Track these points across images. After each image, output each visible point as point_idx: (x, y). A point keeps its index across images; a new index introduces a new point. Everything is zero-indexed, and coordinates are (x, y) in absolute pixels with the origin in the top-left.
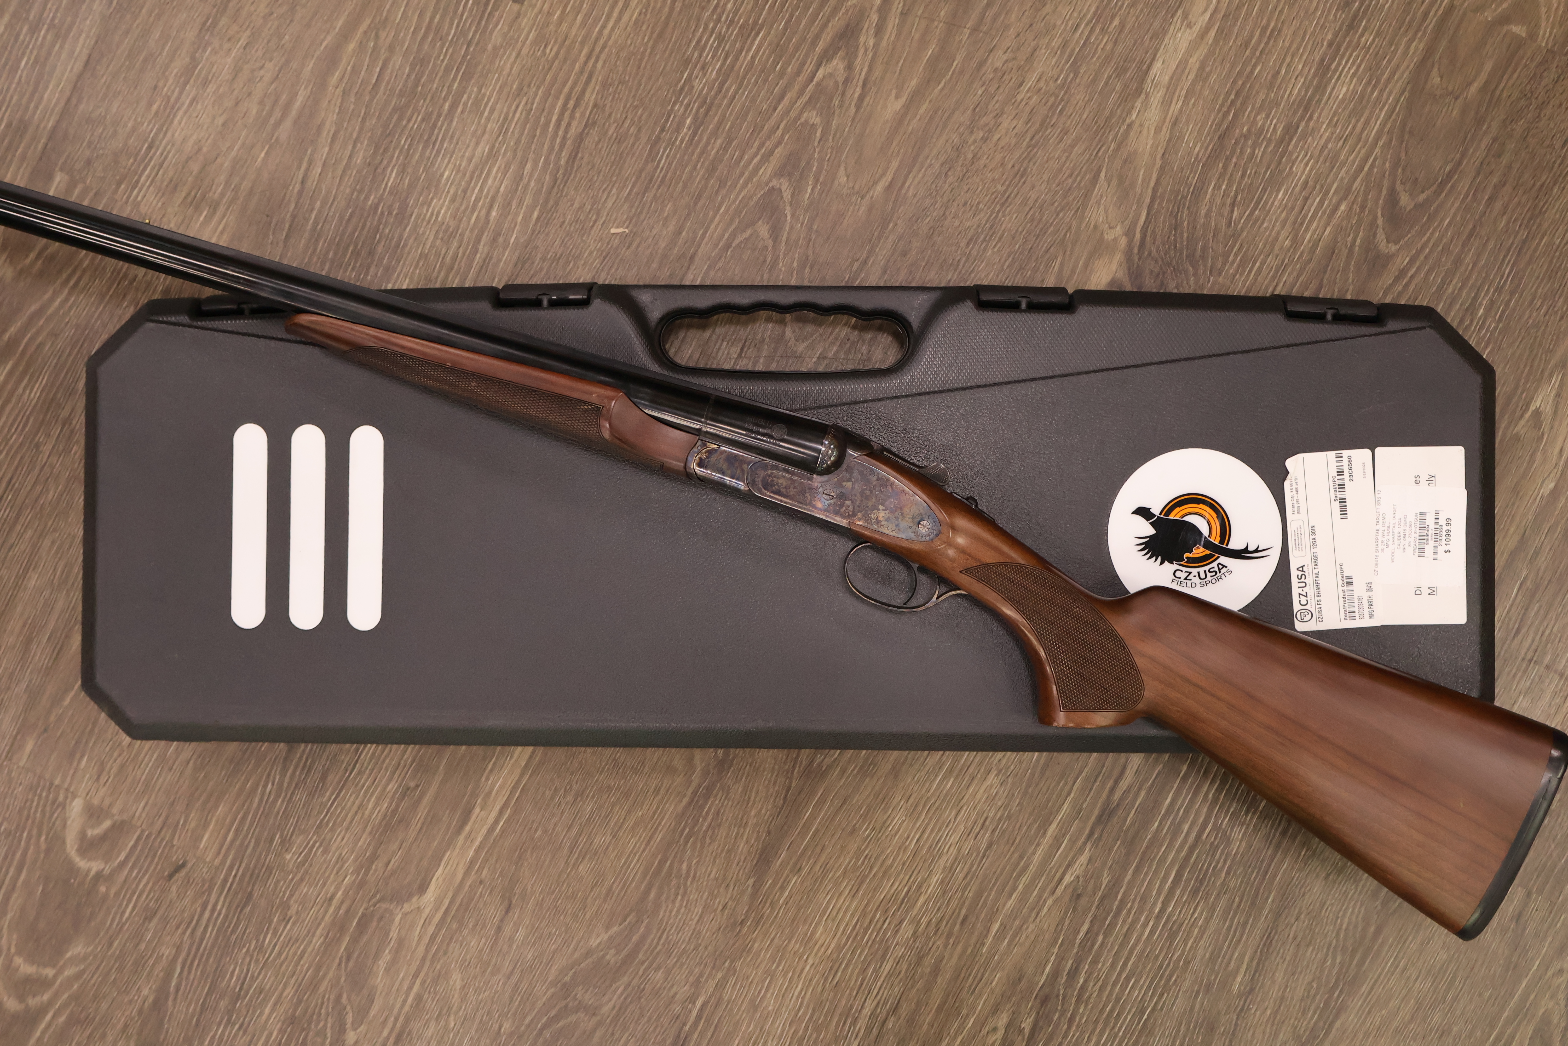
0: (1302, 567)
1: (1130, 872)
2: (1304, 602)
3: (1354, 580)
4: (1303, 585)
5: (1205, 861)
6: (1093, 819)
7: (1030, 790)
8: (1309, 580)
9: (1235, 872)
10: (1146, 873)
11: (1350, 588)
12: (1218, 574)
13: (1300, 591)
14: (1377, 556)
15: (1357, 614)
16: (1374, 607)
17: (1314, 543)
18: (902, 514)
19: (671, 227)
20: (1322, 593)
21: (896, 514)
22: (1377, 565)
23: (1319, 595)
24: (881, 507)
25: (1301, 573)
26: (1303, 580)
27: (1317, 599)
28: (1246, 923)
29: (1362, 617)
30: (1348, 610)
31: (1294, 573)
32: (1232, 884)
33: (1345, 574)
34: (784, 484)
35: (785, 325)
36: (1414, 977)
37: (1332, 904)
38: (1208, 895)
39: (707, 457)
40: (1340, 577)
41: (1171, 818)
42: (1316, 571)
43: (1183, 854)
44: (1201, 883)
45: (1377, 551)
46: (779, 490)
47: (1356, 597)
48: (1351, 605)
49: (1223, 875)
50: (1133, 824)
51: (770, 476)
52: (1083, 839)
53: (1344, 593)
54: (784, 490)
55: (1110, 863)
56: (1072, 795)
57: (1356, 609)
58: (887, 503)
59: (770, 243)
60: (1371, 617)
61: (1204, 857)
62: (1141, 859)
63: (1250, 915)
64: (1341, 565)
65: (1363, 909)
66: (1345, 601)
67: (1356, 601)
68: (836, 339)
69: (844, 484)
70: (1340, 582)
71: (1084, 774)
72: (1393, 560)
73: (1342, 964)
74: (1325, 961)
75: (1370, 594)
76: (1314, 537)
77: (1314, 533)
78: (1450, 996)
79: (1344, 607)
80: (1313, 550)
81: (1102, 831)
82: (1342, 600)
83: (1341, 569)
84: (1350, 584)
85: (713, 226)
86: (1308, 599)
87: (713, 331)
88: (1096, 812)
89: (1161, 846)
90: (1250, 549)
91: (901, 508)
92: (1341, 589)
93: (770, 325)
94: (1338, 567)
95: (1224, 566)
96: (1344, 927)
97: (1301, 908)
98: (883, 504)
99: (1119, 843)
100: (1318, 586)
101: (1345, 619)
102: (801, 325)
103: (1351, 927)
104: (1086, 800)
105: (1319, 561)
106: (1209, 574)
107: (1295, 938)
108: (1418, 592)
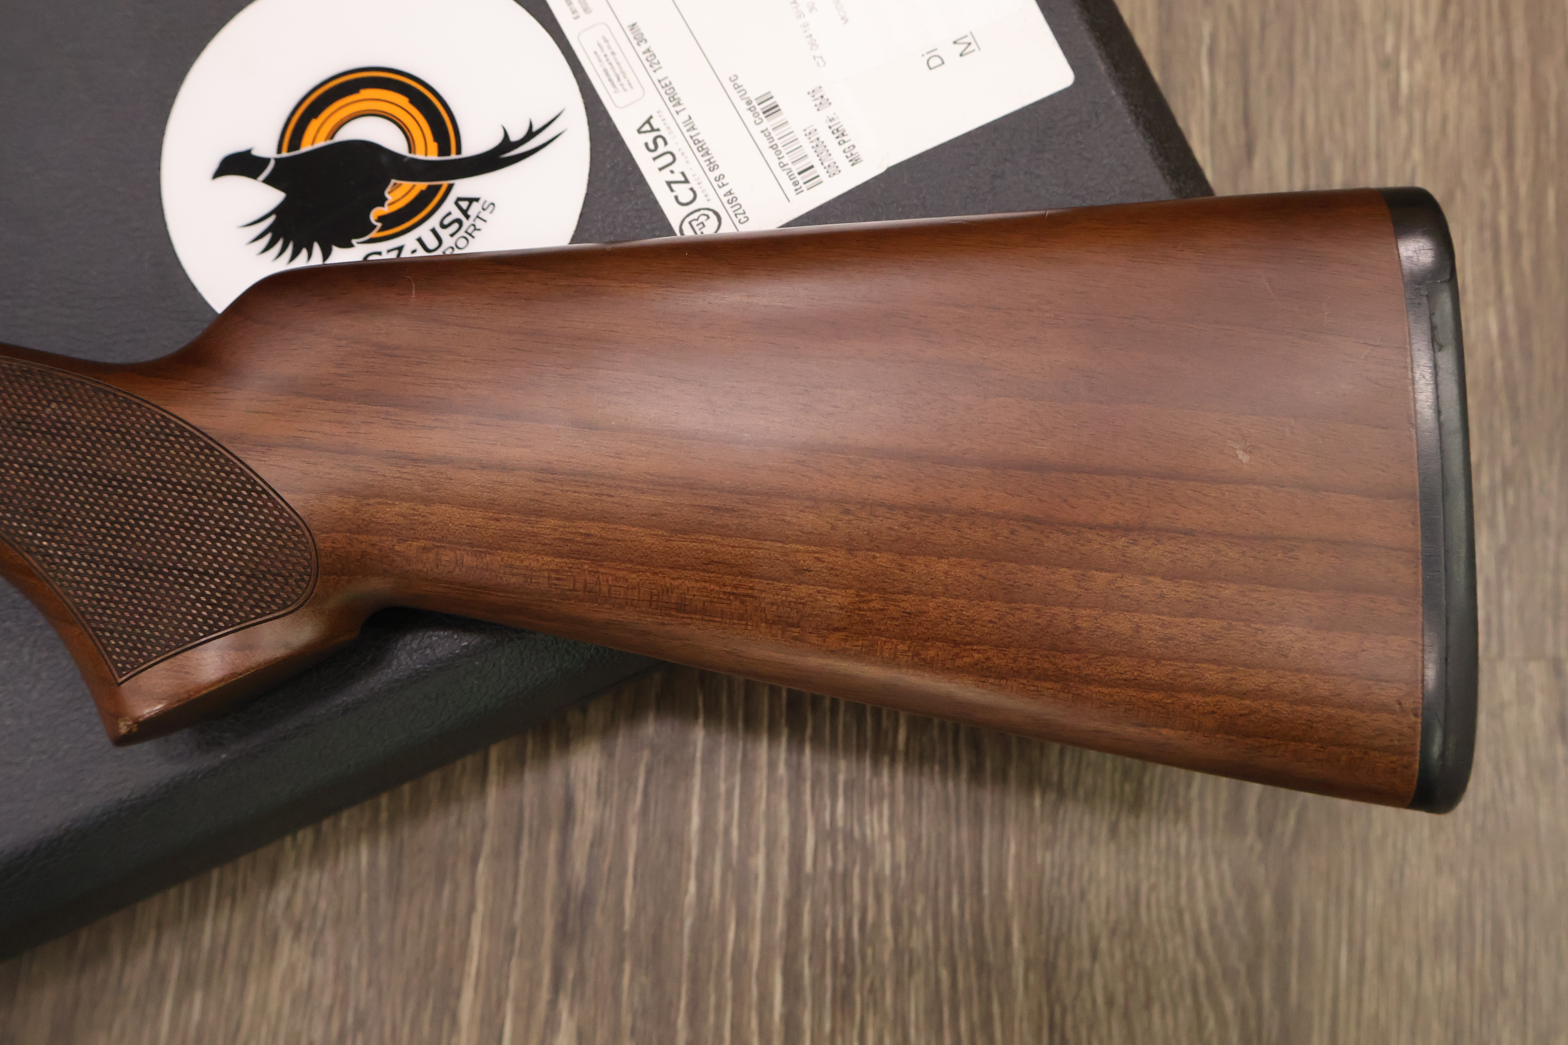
0: (648, 122)
1: (681, 1021)
2: (686, 197)
3: (778, 99)
4: (668, 159)
5: (835, 917)
6: (548, 938)
7: (382, 937)
8: (677, 143)
9: (912, 914)
10: (719, 1009)
11: (776, 120)
12: (466, 223)
13: (666, 175)
14: (806, 25)
15: (819, 169)
16: (852, 137)
17: (651, 59)
20: (717, 158)
22: (813, 44)
23: (713, 166)
25: (649, 138)
26: (662, 149)
27: (712, 175)
28: (987, 1020)
29: (833, 170)
30: (796, 169)
31: (635, 144)
32: (917, 943)
33: (753, 95)
36: (1410, 968)
37: (1153, 888)
38: (874, 992)
40: (742, 106)
41: (719, 856)
42: (683, 117)
43: (780, 925)
44: (849, 972)
45: (800, 15)
47: (800, 134)
48: (797, 155)
49: (888, 931)
50: (640, 909)
52: (545, 995)
53: (769, 137)
55: (627, 1020)
56: (480, 906)
57: (813, 160)
60: (855, 161)
61: (828, 911)
62: (695, 980)
63: (989, 998)
64: (734, 79)
65: (1225, 866)
66: (778, 153)
67: (804, 141)
70: (748, 117)
71: (486, 849)
72: (845, 20)
73: (1242, 1012)
74: (1200, 1024)
75: (828, 112)
76: (644, 47)
77: (641, 39)
78: (1510, 974)
79: (783, 166)
80: (656, 77)
81: (580, 956)
82: (770, 155)
83: (737, 87)
84: (772, 110)
86: (693, 184)
88: (549, 920)
89: (723, 931)
90: (514, 137)
92: (756, 130)
94: (729, 86)
95: (471, 200)
96: (1205, 926)
97: (1091, 927)
99: (627, 968)
100: (702, 148)
101: (798, 191)
103: (1220, 919)
104: (514, 904)
105: (680, 94)
106: (444, 234)
107: (1110, 1002)
108: (935, 62)
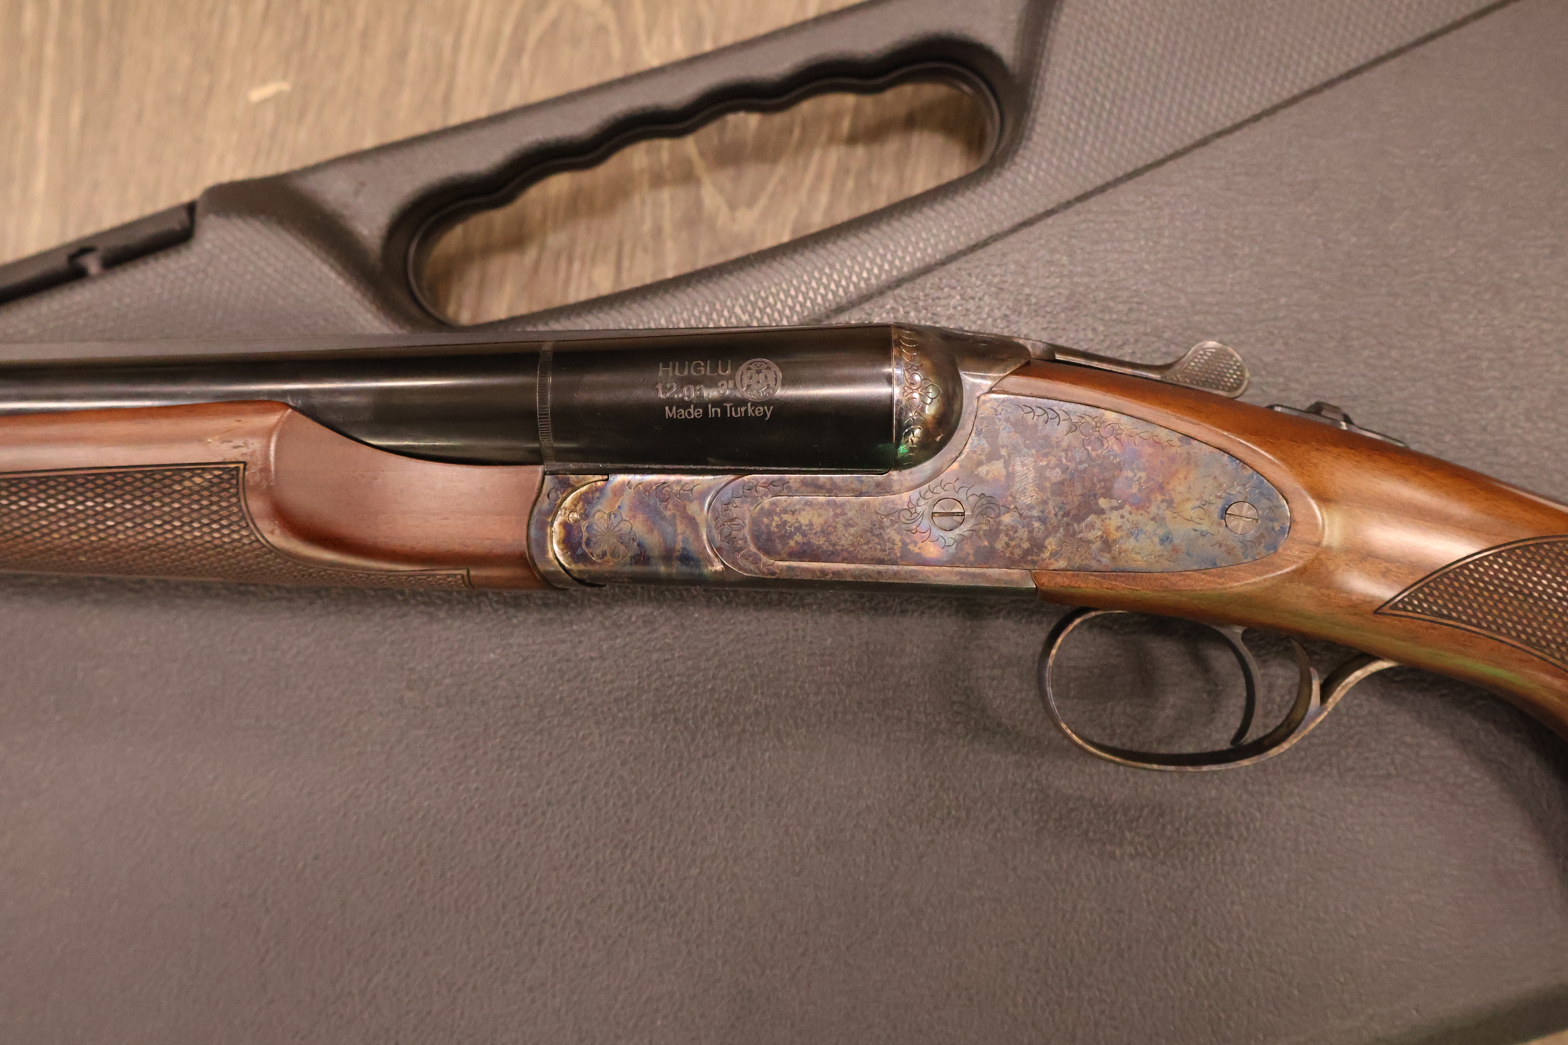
18: (1170, 503)
19: (381, 47)
21: (1153, 510)
24: (1103, 503)
34: (818, 521)
35: (698, 182)
39: (585, 516)
46: (808, 544)
51: (770, 513)
54: (819, 541)
58: (1118, 486)
59: (607, 15)
68: (820, 176)
69: (982, 470)
85: (472, 18)
87: (542, 248)
91: (1161, 488)
93: (665, 194)
98: (1108, 493)
102: (730, 172)
